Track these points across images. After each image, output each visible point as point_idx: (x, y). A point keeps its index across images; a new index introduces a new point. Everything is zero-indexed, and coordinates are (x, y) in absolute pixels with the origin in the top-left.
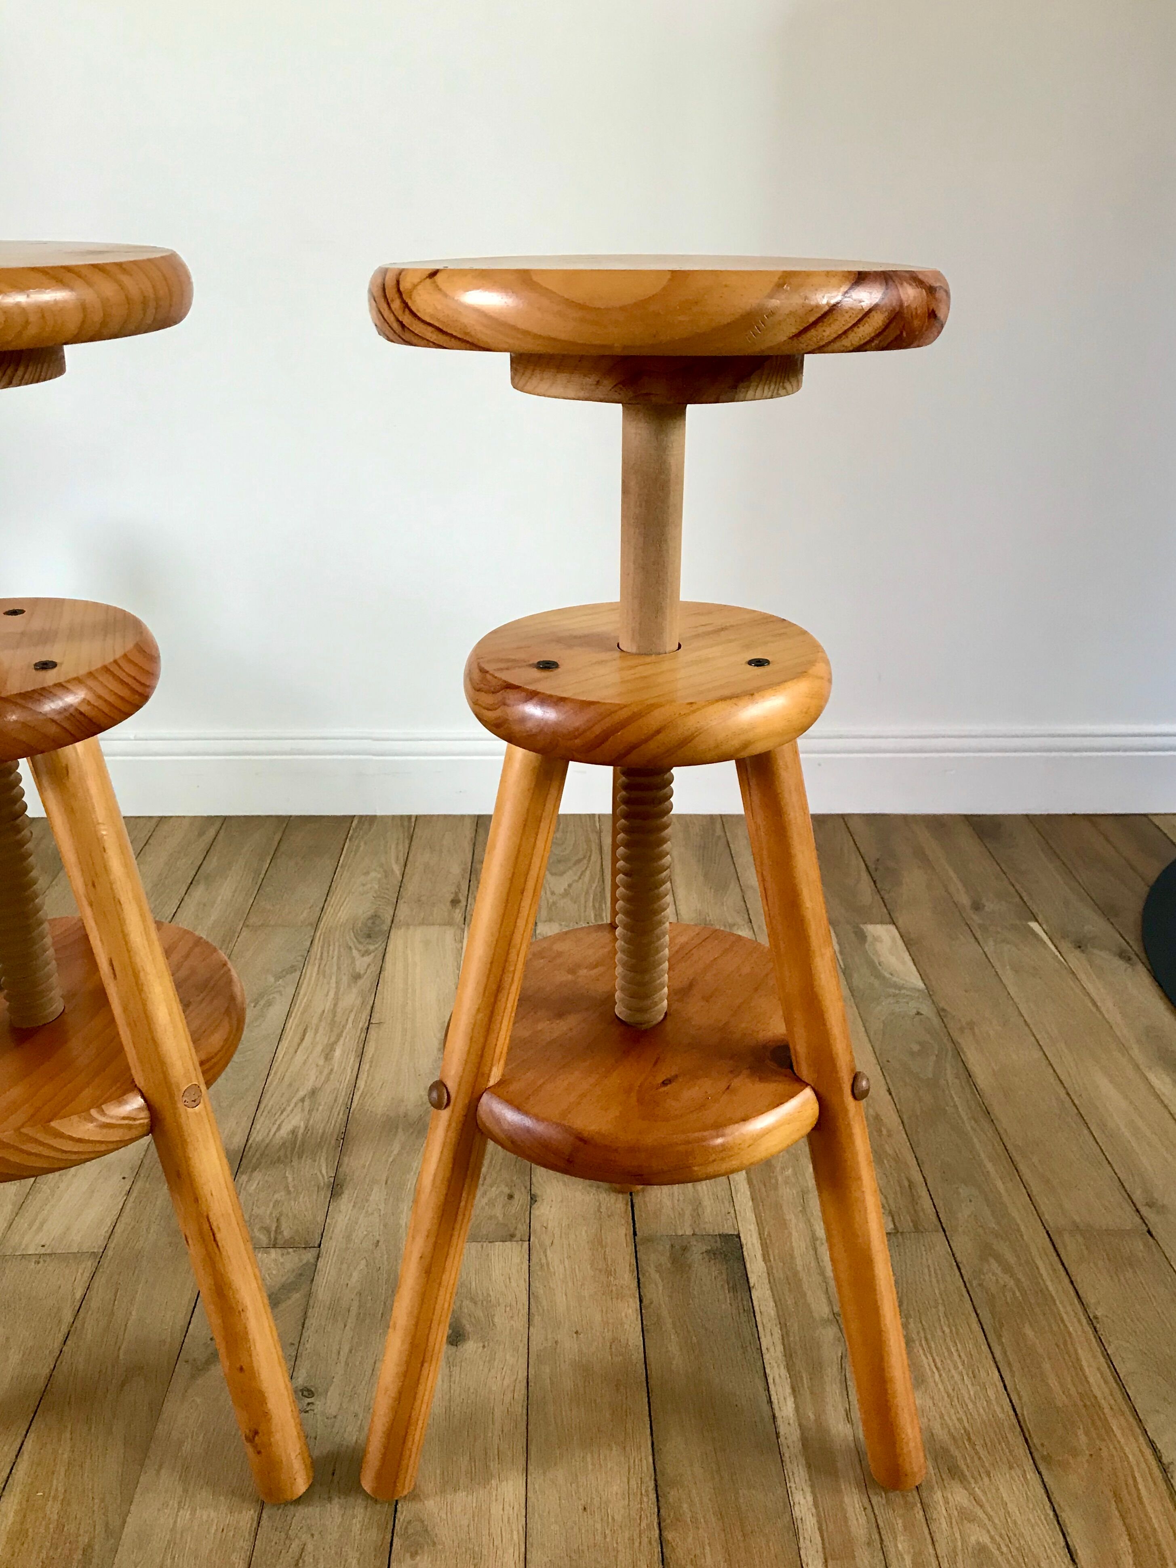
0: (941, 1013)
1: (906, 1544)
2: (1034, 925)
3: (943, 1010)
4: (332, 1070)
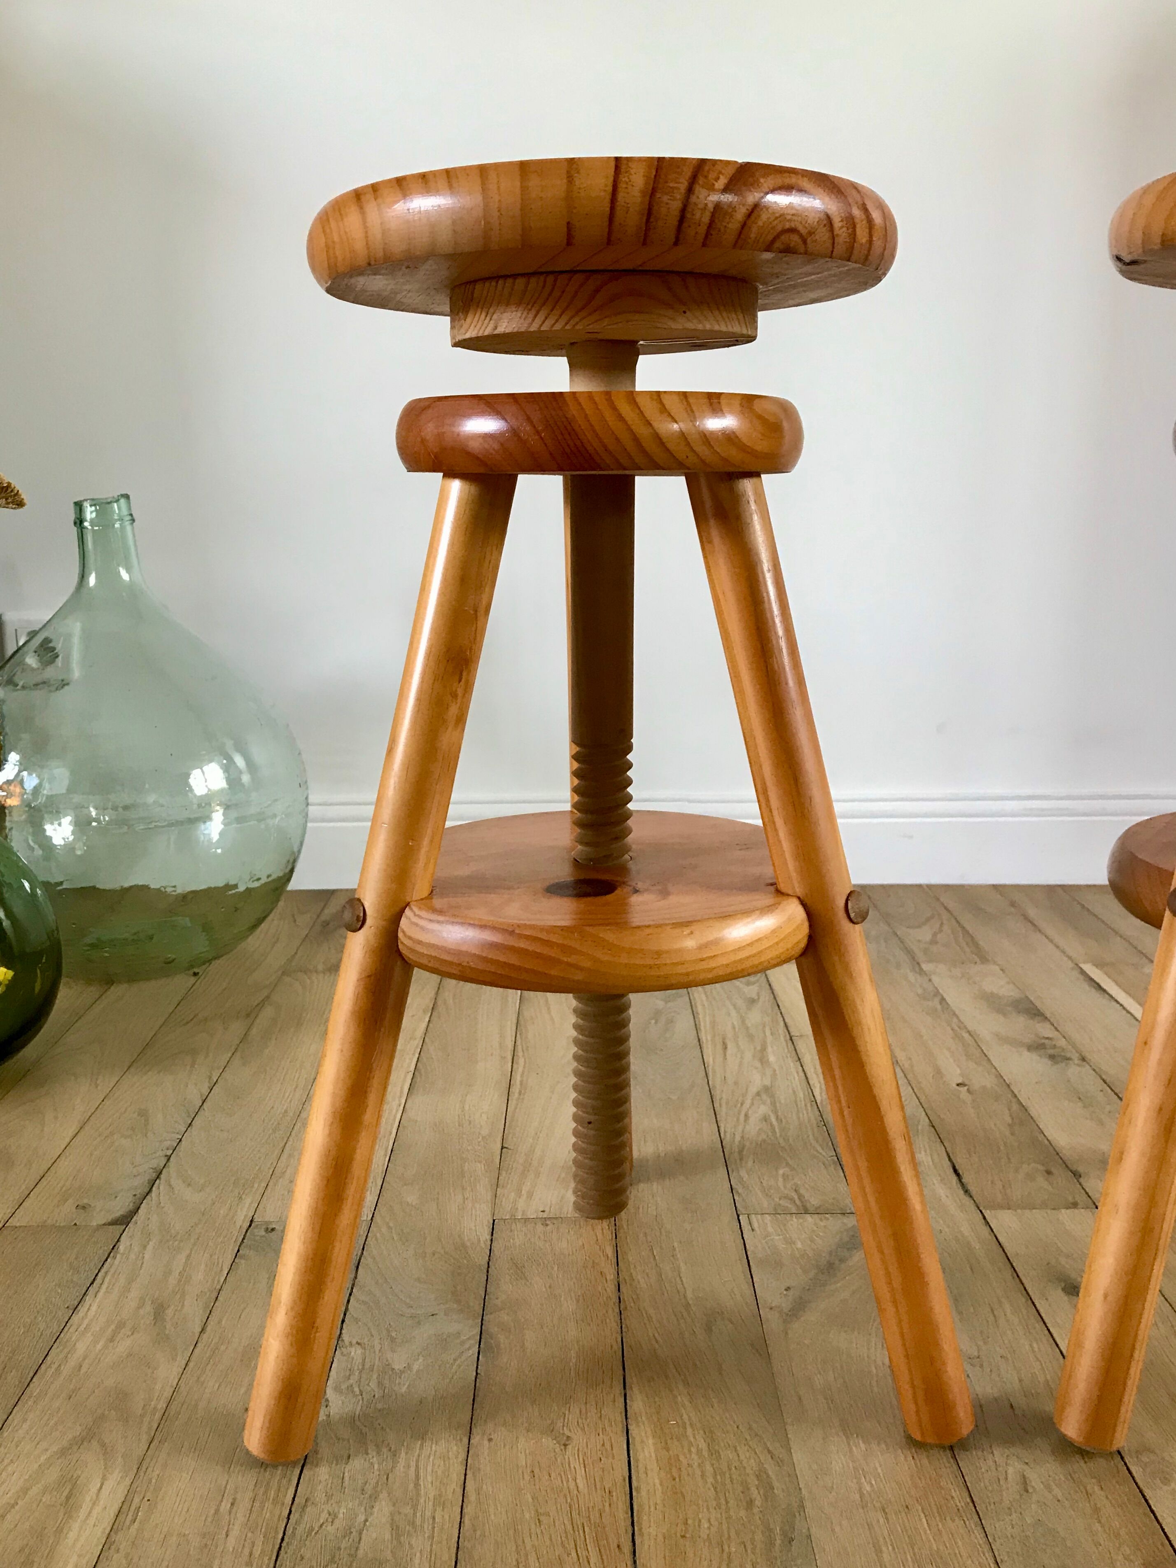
4: (774, 1071)
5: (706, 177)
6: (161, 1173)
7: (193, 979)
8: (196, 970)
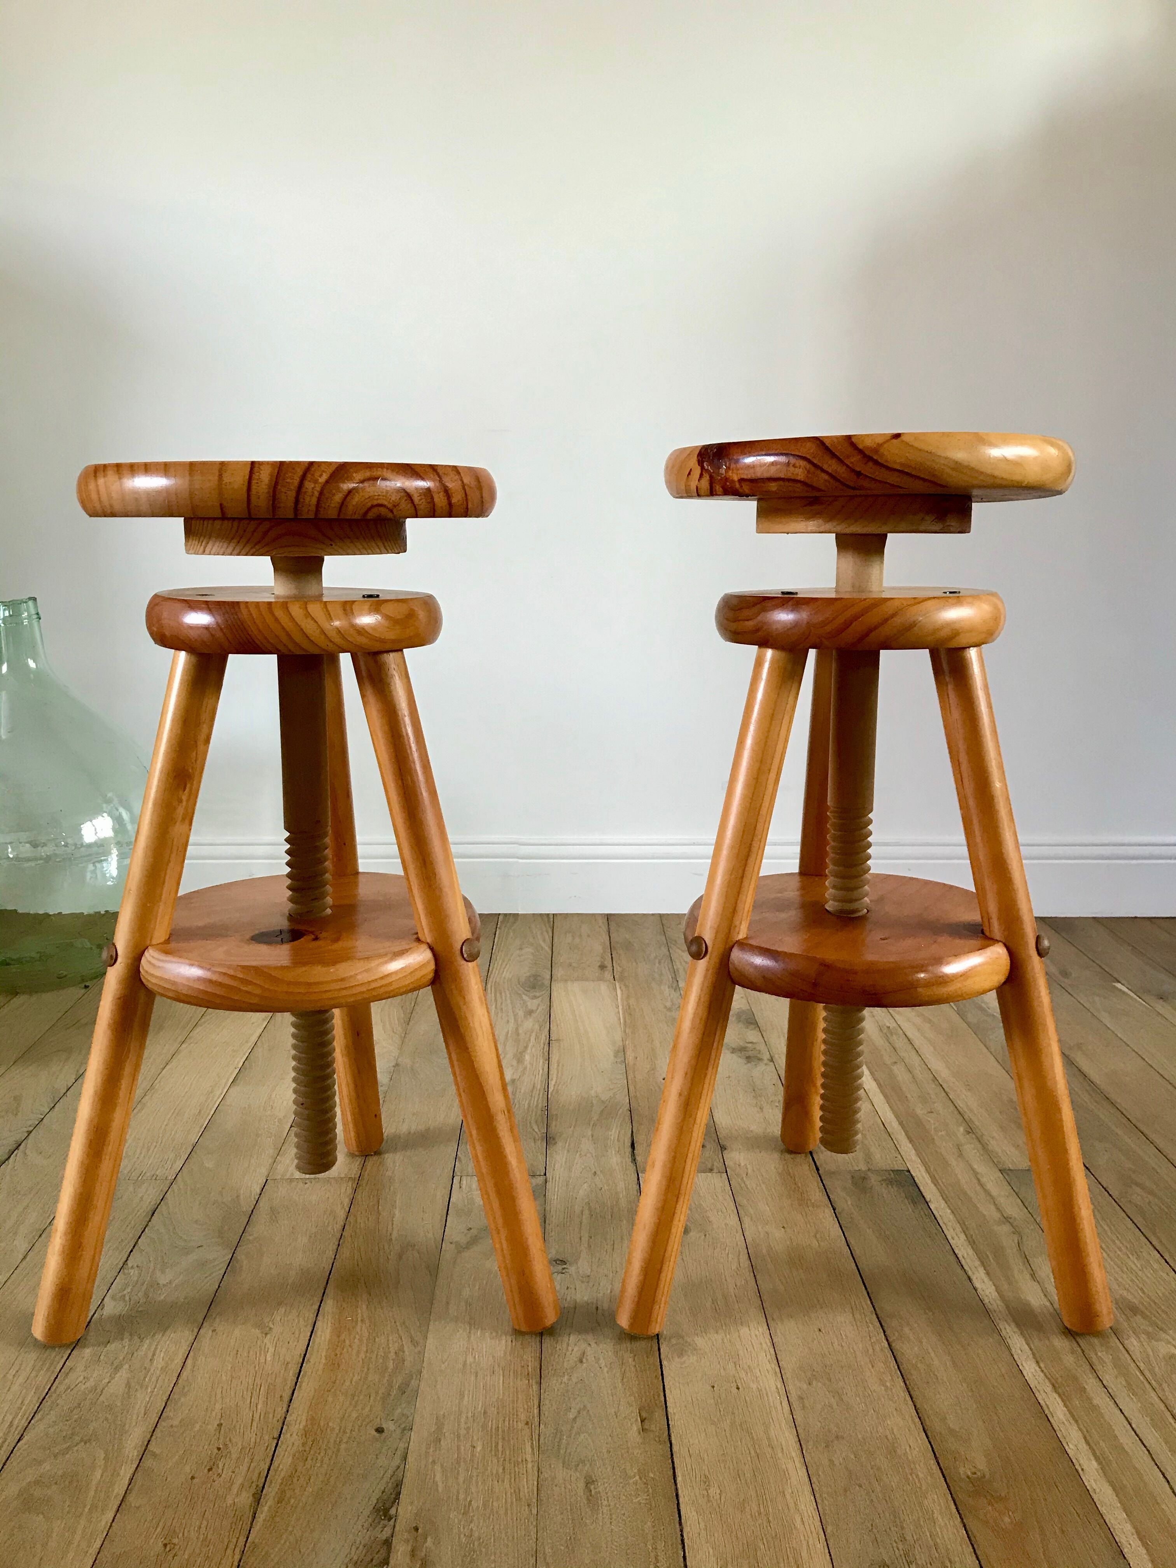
2: (1119, 985)
5: (313, 475)
6: (20, 1145)
7: (83, 991)
8: (87, 984)
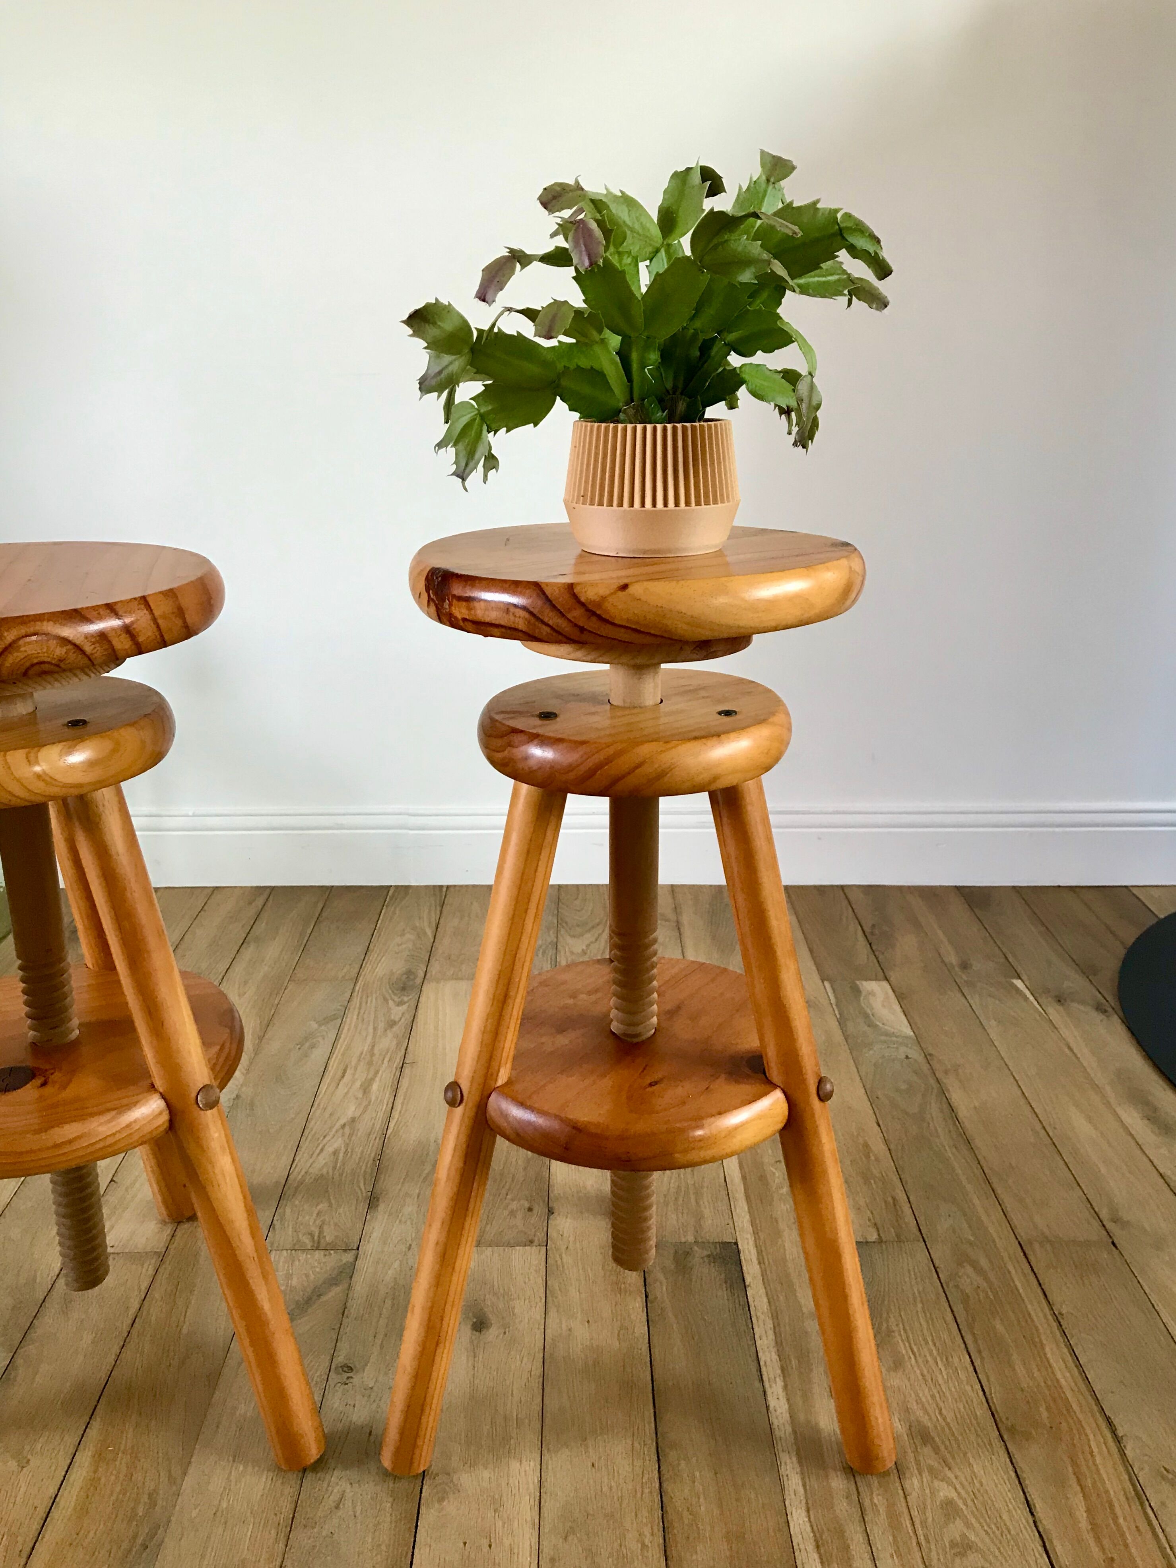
0: (928, 1057)
1: (880, 1497)
2: (1018, 983)
3: (930, 1055)
4: (370, 1102)
